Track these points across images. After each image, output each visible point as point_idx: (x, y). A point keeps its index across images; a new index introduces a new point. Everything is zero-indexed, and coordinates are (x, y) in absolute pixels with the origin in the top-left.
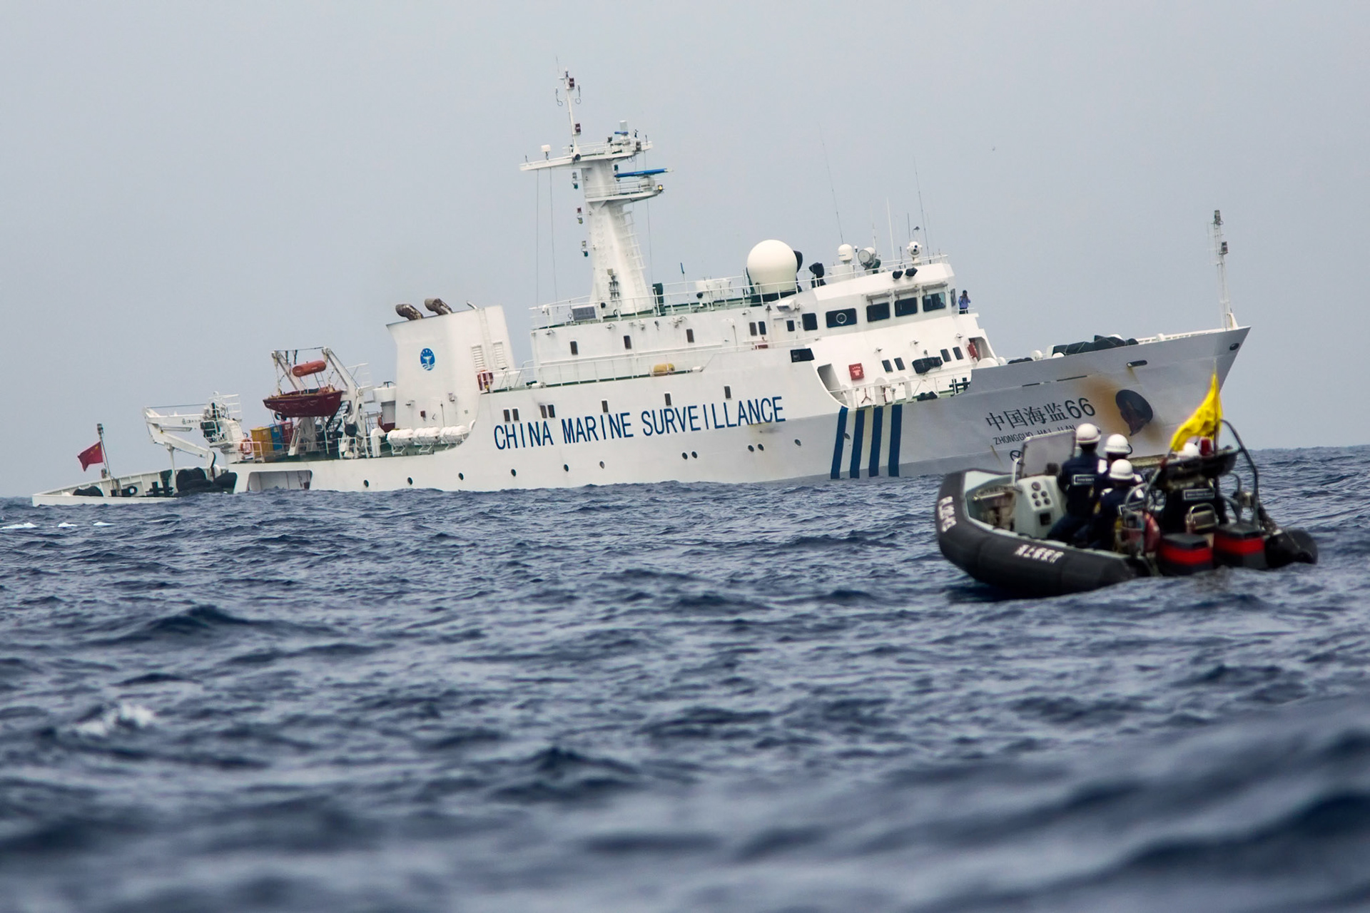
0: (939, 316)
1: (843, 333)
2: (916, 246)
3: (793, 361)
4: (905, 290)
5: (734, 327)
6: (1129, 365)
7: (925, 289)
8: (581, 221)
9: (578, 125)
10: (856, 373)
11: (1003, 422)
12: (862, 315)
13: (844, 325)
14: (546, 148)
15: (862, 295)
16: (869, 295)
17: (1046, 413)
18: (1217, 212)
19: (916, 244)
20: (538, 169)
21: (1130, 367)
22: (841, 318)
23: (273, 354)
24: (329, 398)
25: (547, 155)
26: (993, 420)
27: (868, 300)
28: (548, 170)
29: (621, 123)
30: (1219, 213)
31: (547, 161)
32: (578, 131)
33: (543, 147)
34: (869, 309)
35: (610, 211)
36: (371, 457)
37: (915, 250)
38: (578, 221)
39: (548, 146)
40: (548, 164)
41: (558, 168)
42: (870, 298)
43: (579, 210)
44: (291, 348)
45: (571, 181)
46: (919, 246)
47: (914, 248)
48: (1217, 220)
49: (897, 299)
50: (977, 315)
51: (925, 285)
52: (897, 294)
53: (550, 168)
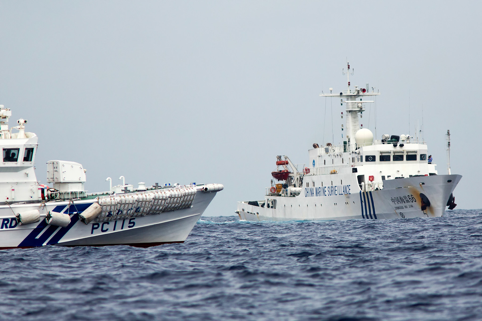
0: (413, 163)
1: (370, 164)
2: (409, 136)
3: (353, 172)
4: (398, 152)
5: (349, 158)
6: (421, 184)
7: (407, 152)
8: (342, 117)
9: (349, 83)
10: (372, 178)
11: (395, 201)
12: (378, 158)
13: (371, 161)
14: (331, 89)
15: (378, 151)
16: (381, 151)
17: (404, 199)
18: (448, 130)
19: (409, 135)
20: (326, 96)
21: (421, 185)
22: (370, 159)
23: (277, 157)
24: (283, 174)
25: (331, 92)
26: (393, 200)
27: (380, 153)
28: (330, 97)
29: (366, 84)
30: (449, 131)
31: (331, 94)
32: (349, 85)
33: (330, 88)
34: (380, 156)
35: (351, 115)
36: (287, 196)
37: (408, 138)
38: (341, 117)
39: (332, 88)
40: (331, 95)
41: (334, 97)
42: (381, 153)
43: (342, 113)
44: (280, 155)
45: (340, 102)
46: (410, 136)
47: (408, 137)
48: (448, 134)
49: (394, 154)
50: (436, 165)
51: (408, 151)
52: (394, 153)
53: (331, 96)
